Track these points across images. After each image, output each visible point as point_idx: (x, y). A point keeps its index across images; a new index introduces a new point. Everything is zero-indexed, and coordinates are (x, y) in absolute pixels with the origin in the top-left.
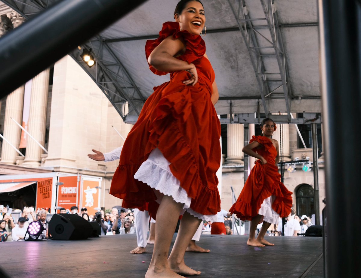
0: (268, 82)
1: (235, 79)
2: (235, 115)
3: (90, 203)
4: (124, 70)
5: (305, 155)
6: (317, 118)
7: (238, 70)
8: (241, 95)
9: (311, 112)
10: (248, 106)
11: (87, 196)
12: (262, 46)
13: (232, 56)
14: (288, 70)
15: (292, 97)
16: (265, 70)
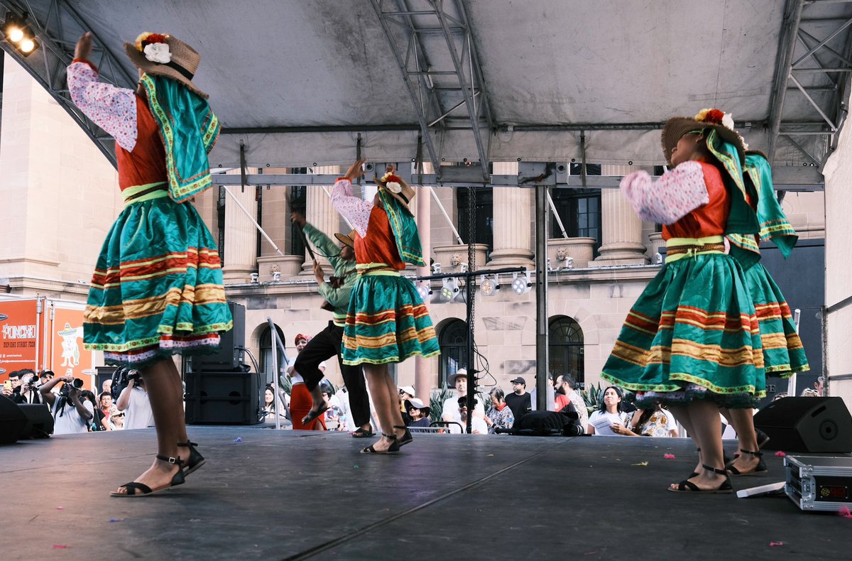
0: (437, 92)
1: (362, 84)
2: (369, 167)
3: (72, 358)
4: (114, 60)
5: (563, 254)
6: (548, 173)
7: (367, 64)
8: (380, 121)
9: (535, 160)
10: (398, 147)
11: (64, 345)
12: (416, 10)
13: (350, 32)
14: (480, 65)
15: (494, 126)
16: (429, 65)
